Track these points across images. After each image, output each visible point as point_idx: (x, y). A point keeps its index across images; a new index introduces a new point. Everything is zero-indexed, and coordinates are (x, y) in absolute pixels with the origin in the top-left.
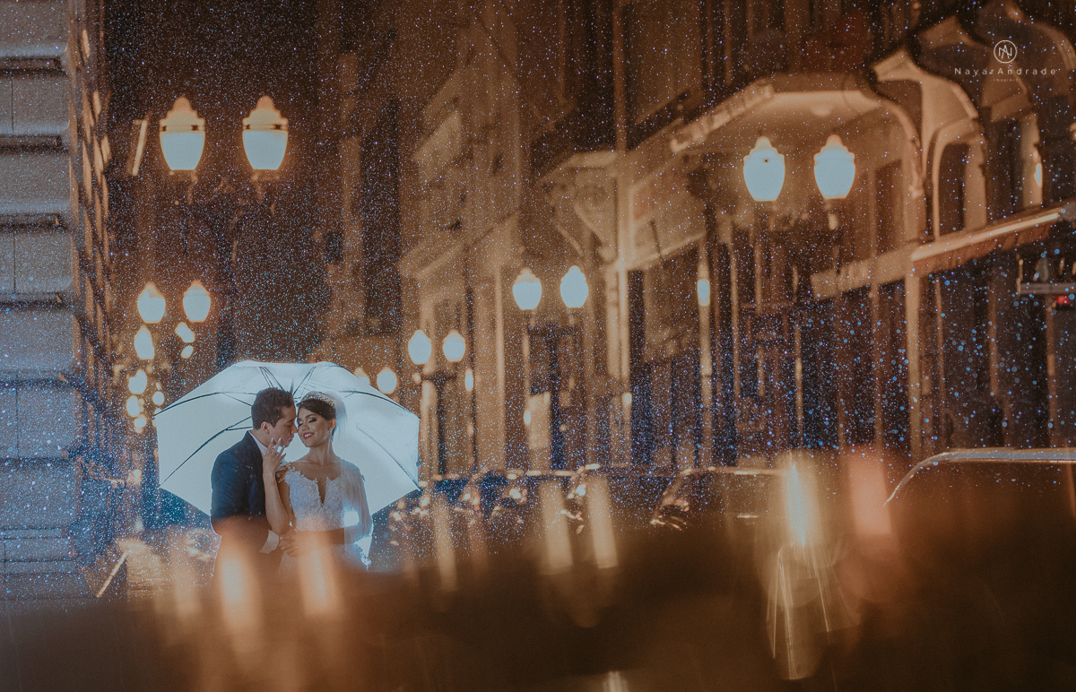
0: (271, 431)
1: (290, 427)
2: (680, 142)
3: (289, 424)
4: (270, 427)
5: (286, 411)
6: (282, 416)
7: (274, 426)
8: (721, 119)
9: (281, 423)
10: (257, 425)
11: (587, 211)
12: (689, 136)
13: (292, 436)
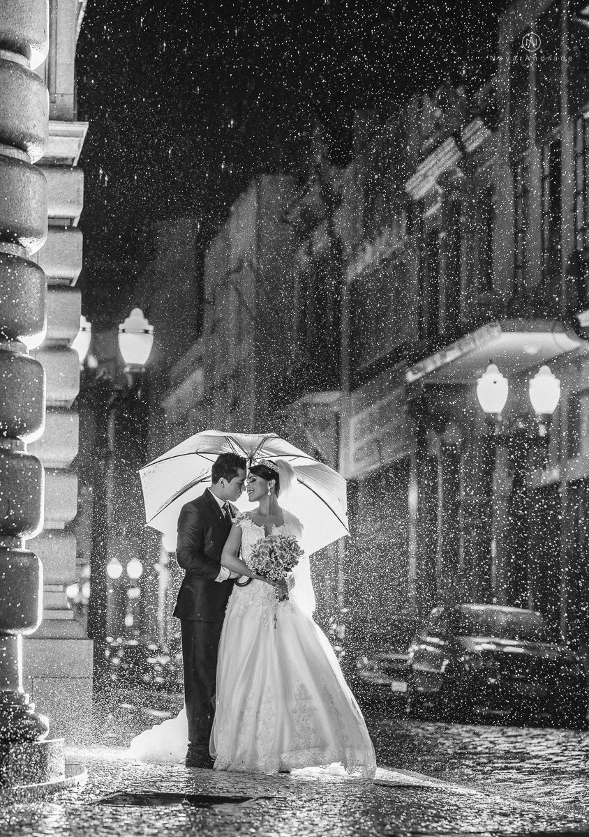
0: (226, 486)
1: (241, 485)
2: (414, 373)
3: (240, 482)
4: (225, 482)
5: (240, 471)
6: (236, 475)
7: (229, 482)
8: (452, 355)
9: (235, 480)
10: (215, 480)
11: (315, 436)
12: (425, 368)
13: (241, 492)
